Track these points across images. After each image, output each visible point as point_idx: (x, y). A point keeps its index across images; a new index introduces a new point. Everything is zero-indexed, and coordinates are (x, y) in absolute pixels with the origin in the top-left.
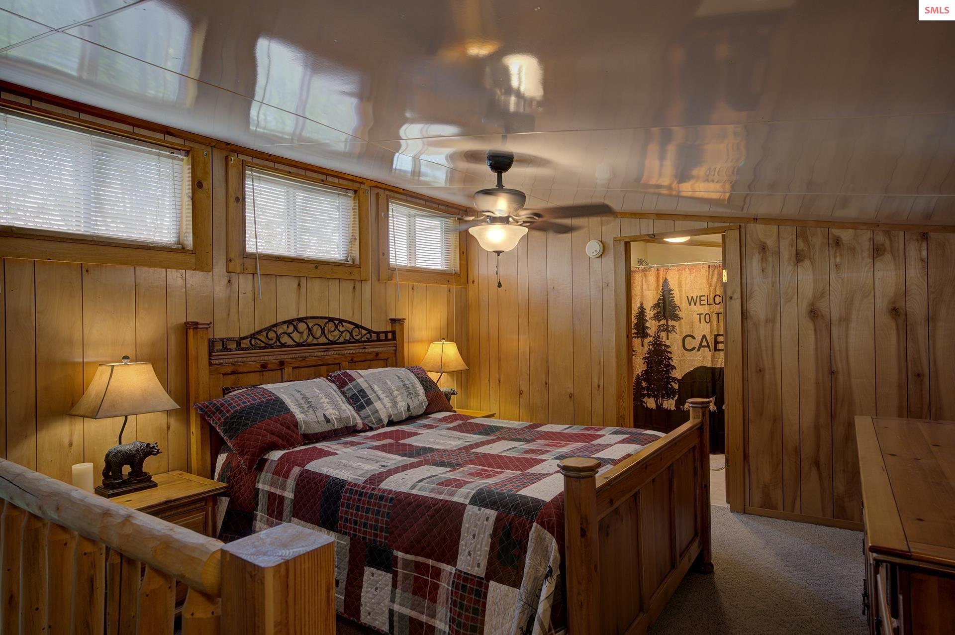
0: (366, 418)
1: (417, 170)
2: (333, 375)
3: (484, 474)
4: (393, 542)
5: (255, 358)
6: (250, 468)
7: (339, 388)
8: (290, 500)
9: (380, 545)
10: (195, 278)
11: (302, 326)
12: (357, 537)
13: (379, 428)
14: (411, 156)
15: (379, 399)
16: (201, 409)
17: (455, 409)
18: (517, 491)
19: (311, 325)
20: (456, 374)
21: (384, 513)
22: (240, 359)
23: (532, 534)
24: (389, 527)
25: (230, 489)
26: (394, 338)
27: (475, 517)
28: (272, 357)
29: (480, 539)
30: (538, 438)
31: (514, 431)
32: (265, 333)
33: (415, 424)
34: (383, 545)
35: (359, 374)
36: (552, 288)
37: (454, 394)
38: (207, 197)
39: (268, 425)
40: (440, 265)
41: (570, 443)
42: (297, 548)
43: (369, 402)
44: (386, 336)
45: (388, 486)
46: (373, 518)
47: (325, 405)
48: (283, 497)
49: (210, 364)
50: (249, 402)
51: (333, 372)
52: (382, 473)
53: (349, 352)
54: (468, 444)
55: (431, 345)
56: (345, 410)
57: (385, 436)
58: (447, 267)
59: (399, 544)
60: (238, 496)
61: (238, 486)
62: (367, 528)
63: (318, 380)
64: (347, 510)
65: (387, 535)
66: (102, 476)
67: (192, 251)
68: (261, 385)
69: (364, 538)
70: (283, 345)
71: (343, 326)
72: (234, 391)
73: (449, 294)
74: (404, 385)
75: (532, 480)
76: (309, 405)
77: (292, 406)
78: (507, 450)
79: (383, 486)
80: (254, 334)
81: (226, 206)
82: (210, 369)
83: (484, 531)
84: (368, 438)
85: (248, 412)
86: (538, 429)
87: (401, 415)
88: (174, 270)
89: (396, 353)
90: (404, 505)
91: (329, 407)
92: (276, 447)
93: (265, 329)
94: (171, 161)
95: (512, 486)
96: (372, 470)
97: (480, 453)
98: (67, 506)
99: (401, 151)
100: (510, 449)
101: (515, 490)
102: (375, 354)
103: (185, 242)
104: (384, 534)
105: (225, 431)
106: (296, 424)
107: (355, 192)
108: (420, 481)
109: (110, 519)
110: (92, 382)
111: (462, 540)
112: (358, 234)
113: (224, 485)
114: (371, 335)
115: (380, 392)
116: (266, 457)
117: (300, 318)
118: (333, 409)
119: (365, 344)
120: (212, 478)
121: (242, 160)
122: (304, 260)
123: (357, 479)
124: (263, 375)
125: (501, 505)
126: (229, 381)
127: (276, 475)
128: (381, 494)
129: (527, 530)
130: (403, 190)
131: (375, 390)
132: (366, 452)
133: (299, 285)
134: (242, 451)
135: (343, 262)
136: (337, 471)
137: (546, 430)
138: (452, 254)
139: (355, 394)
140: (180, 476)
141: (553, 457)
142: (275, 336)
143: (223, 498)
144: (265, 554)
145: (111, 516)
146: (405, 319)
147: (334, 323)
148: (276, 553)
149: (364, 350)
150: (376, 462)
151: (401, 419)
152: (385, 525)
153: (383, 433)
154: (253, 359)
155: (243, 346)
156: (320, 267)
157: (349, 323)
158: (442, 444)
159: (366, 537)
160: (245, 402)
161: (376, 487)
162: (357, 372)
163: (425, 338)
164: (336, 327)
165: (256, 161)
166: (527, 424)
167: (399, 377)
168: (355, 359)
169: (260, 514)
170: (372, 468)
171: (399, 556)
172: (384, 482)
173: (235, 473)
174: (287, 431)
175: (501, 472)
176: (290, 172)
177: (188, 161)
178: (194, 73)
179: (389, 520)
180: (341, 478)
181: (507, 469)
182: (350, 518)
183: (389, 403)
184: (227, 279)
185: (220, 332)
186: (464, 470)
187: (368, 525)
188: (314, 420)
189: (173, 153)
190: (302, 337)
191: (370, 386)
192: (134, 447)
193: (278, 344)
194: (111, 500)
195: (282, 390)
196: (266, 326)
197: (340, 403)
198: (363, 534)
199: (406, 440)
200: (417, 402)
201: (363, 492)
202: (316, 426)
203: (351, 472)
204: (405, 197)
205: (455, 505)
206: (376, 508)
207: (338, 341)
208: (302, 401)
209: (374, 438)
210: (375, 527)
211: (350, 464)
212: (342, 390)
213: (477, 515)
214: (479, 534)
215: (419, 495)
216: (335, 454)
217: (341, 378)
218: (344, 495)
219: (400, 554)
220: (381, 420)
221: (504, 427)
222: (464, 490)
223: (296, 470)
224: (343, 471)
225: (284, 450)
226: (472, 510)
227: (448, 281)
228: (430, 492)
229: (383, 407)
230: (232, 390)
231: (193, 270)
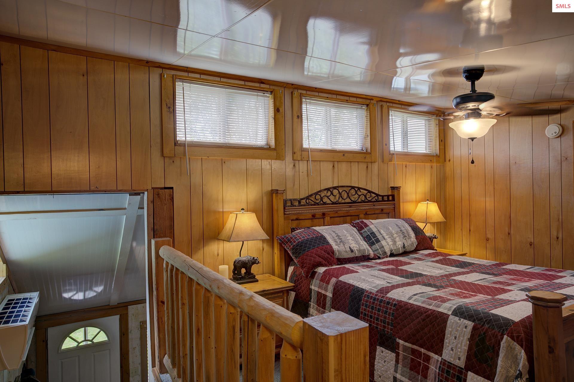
0: (375, 250)
1: (408, 87)
2: (354, 222)
3: (462, 295)
4: (396, 333)
5: (307, 211)
6: (307, 276)
7: (359, 230)
8: (330, 298)
9: (388, 334)
10: (276, 164)
11: (335, 192)
12: (372, 326)
13: (384, 258)
14: (405, 77)
15: (384, 239)
16: (280, 240)
17: (436, 248)
18: (490, 310)
19: (341, 191)
20: (437, 225)
21: (390, 313)
22: (300, 211)
23: (503, 344)
24: (393, 322)
25: (296, 287)
26: (393, 199)
27: (457, 324)
28: (318, 210)
29: (460, 340)
30: (504, 274)
31: (484, 267)
32: (314, 196)
33: (408, 257)
34: (389, 334)
35: (371, 222)
36: (514, 163)
37: (435, 238)
38: (282, 117)
39: (317, 251)
40: (424, 150)
41: (533, 279)
42: (346, 327)
43: (378, 241)
44: (388, 198)
45: (393, 296)
46: (383, 315)
47: (350, 241)
48: (326, 295)
49: (285, 214)
50: (306, 237)
51: (355, 221)
52: (388, 287)
53: (364, 208)
54: (447, 273)
55: (419, 204)
56: (363, 245)
57: (389, 263)
58: (430, 151)
59: (401, 335)
60: (300, 292)
61: (300, 286)
62: (378, 322)
63: (345, 225)
64: (366, 308)
65: (392, 327)
66: (232, 273)
67: (275, 149)
68: (312, 227)
69: (377, 328)
70: (325, 203)
71: (360, 192)
72: (297, 230)
73: (432, 169)
74: (401, 230)
75: (501, 304)
76: (340, 240)
77: (330, 241)
78: (479, 280)
79: (389, 295)
80: (308, 196)
81: (292, 121)
82: (284, 217)
83: (464, 335)
84: (377, 264)
85: (306, 243)
86: (504, 267)
87: (398, 250)
88: (265, 160)
89: (394, 210)
90: (404, 310)
91: (353, 242)
92: (321, 265)
93: (314, 194)
94: (263, 98)
95: (485, 306)
96: (381, 284)
97: (458, 280)
98: (223, 287)
99: (398, 75)
100: (481, 280)
101: (488, 309)
102: (381, 210)
103: (271, 144)
104: (390, 327)
105: (293, 253)
106: (333, 252)
107: (367, 105)
108: (415, 295)
109: (243, 296)
110: (227, 223)
111: (447, 339)
112: (369, 133)
113: (293, 284)
114: (378, 197)
115: (384, 235)
116: (316, 270)
117: (334, 187)
118: (355, 243)
119: (374, 203)
120: (286, 280)
121: (301, 93)
122: (336, 151)
123: (372, 289)
124: (313, 221)
125: (477, 318)
126: (294, 224)
127: (322, 282)
128: (388, 300)
129: (499, 340)
130: (399, 101)
131: (382, 233)
132: (376, 273)
133: (333, 166)
134: (303, 266)
135: (360, 151)
136: (359, 283)
137: (511, 268)
138: (434, 142)
139: (368, 235)
140: (269, 277)
141: (519, 289)
142: (320, 197)
143: (292, 292)
144: (328, 328)
145: (244, 295)
146: (401, 187)
147: (355, 189)
148: (334, 328)
149: (374, 207)
150: (384, 280)
151: (399, 253)
152: (391, 321)
153: (387, 261)
154: (308, 211)
155: (302, 203)
156: (346, 155)
157: (364, 190)
158: (428, 272)
159: (378, 327)
160: (303, 237)
161: (385, 296)
162: (370, 221)
163: (414, 199)
164: (356, 192)
165: (309, 93)
166: (494, 262)
167: (397, 225)
168: (368, 213)
169: (312, 304)
170: (381, 283)
171: (400, 343)
172: (390, 293)
173: (298, 278)
174: (328, 255)
175: (475, 296)
176: (328, 97)
177: (272, 97)
178: (275, 45)
179: (393, 318)
180: (361, 287)
181: (480, 294)
182: (367, 314)
183: (391, 242)
184: (292, 164)
185: (290, 196)
186: (446, 291)
187: (379, 319)
188: (344, 250)
189: (264, 94)
190: (335, 198)
191: (379, 231)
192: (247, 259)
193: (322, 202)
194: (242, 286)
195: (324, 231)
196: (315, 192)
197: (359, 240)
198: (376, 325)
199: (403, 267)
200: (409, 242)
201: (376, 298)
202: (345, 254)
203: (368, 284)
204: (400, 106)
205: (441, 314)
206: (384, 309)
207: (358, 201)
208: (336, 238)
209: (381, 264)
210: (384, 322)
211: (367, 279)
212: (360, 232)
213: (458, 323)
214: (459, 337)
215: (414, 304)
216: (357, 272)
217: (360, 225)
218: (363, 299)
219: (401, 342)
220: (385, 253)
221: (475, 264)
222: (447, 305)
223: (334, 280)
224: (363, 283)
225: (326, 267)
226: (453, 320)
227: (431, 161)
228: (422, 303)
229: (387, 245)
230: (296, 229)
231: (275, 160)
